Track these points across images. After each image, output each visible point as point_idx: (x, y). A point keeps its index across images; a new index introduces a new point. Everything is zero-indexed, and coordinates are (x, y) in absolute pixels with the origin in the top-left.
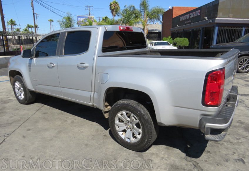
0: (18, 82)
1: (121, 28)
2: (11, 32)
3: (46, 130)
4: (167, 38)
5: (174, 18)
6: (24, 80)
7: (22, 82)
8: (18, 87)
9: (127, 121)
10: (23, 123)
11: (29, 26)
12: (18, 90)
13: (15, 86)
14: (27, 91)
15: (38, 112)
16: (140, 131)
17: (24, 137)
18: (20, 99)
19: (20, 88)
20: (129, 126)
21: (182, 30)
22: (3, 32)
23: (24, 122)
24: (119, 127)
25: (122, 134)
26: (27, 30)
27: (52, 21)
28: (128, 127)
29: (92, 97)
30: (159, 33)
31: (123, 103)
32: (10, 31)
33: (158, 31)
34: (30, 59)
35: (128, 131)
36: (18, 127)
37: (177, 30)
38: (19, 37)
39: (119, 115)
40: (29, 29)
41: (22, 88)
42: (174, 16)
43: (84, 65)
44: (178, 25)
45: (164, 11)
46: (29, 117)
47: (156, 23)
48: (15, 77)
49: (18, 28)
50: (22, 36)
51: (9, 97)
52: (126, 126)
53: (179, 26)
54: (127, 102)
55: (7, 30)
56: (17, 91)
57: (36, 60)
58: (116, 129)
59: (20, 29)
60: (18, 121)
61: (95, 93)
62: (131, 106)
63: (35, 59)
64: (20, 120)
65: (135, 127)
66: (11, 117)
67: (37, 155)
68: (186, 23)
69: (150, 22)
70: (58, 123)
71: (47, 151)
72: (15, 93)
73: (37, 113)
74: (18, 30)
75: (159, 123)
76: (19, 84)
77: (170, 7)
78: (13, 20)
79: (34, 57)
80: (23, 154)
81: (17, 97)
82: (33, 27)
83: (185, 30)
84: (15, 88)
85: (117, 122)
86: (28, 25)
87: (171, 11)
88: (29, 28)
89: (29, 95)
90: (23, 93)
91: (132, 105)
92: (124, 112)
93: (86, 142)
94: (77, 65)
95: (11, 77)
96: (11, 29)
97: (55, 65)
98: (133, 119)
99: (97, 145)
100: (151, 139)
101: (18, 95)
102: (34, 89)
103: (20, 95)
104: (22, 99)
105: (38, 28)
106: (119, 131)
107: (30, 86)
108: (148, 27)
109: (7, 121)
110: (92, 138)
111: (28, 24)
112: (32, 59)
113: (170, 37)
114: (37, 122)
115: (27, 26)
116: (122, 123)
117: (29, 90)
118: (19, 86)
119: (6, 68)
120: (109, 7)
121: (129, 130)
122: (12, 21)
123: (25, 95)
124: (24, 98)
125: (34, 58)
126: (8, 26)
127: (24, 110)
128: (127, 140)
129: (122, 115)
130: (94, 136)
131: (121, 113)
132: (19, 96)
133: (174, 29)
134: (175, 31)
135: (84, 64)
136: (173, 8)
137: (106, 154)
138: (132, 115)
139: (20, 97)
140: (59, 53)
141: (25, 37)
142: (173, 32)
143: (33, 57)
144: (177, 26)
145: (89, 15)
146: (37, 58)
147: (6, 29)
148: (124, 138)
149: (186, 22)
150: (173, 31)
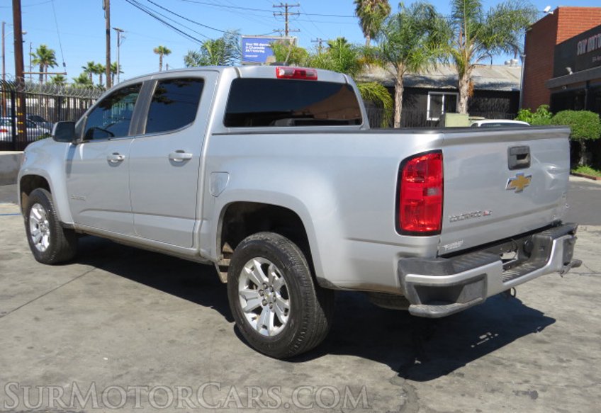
0: (39, 205)
1: (282, 73)
2: (38, 86)
3: (89, 312)
4: (533, 111)
5: (559, 44)
6: (54, 200)
7: (48, 205)
8: (37, 218)
9: (264, 284)
10: (40, 297)
11: (93, 69)
12: (37, 227)
13: (32, 217)
14: (58, 226)
15: (78, 280)
16: (287, 303)
17: (37, 319)
18: (39, 249)
19: (42, 221)
20: (268, 296)
21: (585, 86)
22: (16, 84)
23: (42, 296)
24: (247, 300)
25: (254, 319)
26: (86, 78)
27: (166, 52)
28: (266, 298)
29: (197, 231)
30: (514, 94)
31: (255, 239)
32: (36, 80)
33: (509, 89)
34: (71, 147)
35: (265, 309)
36: (26, 302)
37: (567, 86)
38: (59, 100)
39: (247, 269)
40: (91, 76)
41: (46, 222)
42: (561, 38)
43: (183, 154)
44: (569, 69)
45: (531, 23)
46: (55, 287)
47: (509, 62)
48: (34, 192)
49: (58, 74)
50: (68, 98)
51: (14, 249)
52: (262, 298)
53: (573, 71)
54: (262, 236)
55: (27, 79)
56: (33, 229)
57: (84, 147)
58: (241, 306)
59: (65, 77)
60: (29, 293)
61: (204, 221)
62: (269, 244)
63: (82, 145)
64: (32, 292)
65: (278, 296)
66: (13, 285)
67: (60, 349)
68: (597, 62)
69: (482, 58)
70: (121, 302)
71: (82, 344)
72: (29, 235)
73: (74, 282)
74: (59, 80)
75: (320, 278)
76: (40, 210)
77: (548, 9)
78: (48, 48)
79: (82, 140)
80: (30, 344)
81: (32, 246)
82: (103, 71)
83: (592, 84)
84: (31, 223)
85: (243, 288)
86: (91, 65)
87: (551, 21)
88: (93, 74)
89: (62, 239)
90: (48, 233)
91: (271, 242)
92: (257, 263)
93: (173, 337)
94: (170, 155)
95: (24, 193)
96: (38, 76)
97: (123, 157)
98: (274, 277)
99: (195, 343)
100: (307, 321)
101: (34, 239)
102: (73, 223)
103: (40, 242)
104: (43, 250)
105: (121, 74)
106: (247, 310)
107: (66, 215)
108: (474, 72)
109: (5, 290)
110: (190, 333)
111: (90, 61)
112: (75, 145)
113: (544, 108)
114: (71, 296)
115: (87, 66)
116: (254, 291)
117: (62, 223)
118: (40, 217)
119: (12, 186)
120: (355, 6)
121: (268, 306)
122: (43, 50)
123: (53, 239)
124: (49, 247)
125: (82, 143)
126: (31, 67)
127: (47, 274)
128: (262, 331)
129: (253, 269)
130: (195, 329)
131: (251, 266)
132: (37, 243)
133: (559, 82)
134: (561, 87)
135: (183, 152)
136: (557, 11)
137: (210, 358)
138: (271, 266)
139: (39, 244)
140: (136, 130)
141: (78, 101)
142: (558, 91)
143: (78, 140)
144: (569, 73)
145: (284, 33)
146: (88, 144)
147: (25, 75)
148: (255, 328)
149: (594, 59)
150: (555, 88)
